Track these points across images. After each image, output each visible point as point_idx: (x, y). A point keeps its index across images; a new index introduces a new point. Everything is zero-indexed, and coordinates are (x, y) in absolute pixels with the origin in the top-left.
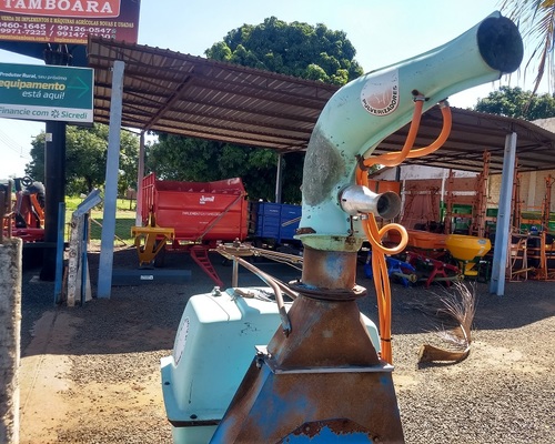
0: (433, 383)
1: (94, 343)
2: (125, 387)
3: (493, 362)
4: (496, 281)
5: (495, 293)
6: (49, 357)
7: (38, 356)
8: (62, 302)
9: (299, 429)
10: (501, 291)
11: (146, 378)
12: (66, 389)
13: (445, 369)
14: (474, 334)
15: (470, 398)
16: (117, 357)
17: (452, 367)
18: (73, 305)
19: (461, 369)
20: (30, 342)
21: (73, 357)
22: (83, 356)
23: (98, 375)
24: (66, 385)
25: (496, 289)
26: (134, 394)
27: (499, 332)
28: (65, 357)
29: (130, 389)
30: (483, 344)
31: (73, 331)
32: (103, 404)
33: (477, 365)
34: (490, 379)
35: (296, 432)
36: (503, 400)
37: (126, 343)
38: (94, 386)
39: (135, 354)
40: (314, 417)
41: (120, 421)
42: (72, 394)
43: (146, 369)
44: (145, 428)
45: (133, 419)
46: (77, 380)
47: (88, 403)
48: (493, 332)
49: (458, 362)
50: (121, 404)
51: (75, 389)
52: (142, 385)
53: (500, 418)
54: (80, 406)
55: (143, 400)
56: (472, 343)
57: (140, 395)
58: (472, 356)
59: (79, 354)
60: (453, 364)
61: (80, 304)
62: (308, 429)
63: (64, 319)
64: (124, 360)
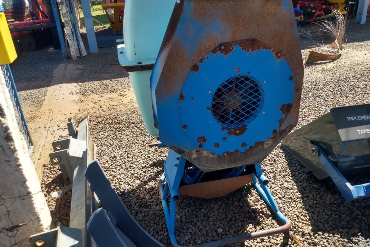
0: (315, 73)
1: (92, 76)
2: (114, 95)
3: (358, 59)
4: (361, 14)
5: (359, 23)
6: (64, 85)
7: (58, 85)
8: (69, 58)
9: (216, 48)
10: (363, 21)
11: (127, 90)
12: (77, 99)
13: (324, 66)
14: (344, 45)
15: (341, 79)
16: (107, 82)
17: (329, 64)
18: (76, 59)
19: (335, 65)
20: (52, 80)
21: (79, 84)
22: (85, 83)
23: (96, 91)
24: (76, 97)
25: (360, 20)
26: (119, 98)
27: (362, 43)
28: (75, 84)
29: (117, 96)
30: (350, 50)
31: (78, 72)
32: (102, 103)
33: (346, 61)
34: (356, 67)
35: (214, 51)
36: (365, 78)
37: (112, 75)
38: (95, 97)
39: (118, 79)
40: (227, 38)
41: (112, 111)
42: (81, 101)
43: (126, 85)
44: (129, 113)
45: (120, 109)
46: (83, 94)
47: (92, 104)
48: (358, 44)
49: (333, 61)
50: (112, 103)
51: (82, 98)
52: (125, 93)
53: (363, 87)
54: (87, 106)
55: (126, 100)
56: (343, 50)
57: (124, 98)
58: (343, 57)
59: (83, 82)
60: (330, 62)
61: (80, 57)
62: (223, 47)
63: (71, 67)
64: (112, 83)
